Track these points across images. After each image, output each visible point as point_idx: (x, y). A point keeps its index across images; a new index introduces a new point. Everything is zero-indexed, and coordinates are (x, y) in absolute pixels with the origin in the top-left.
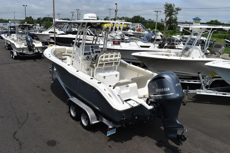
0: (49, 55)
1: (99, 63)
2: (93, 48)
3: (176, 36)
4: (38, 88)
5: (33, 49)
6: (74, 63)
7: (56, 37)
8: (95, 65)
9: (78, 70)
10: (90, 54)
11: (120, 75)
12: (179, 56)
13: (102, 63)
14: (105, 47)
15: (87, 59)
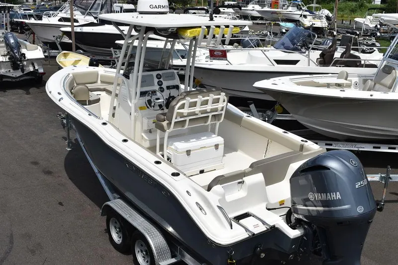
0: (59, 94)
1: (176, 120)
2: (161, 80)
3: (364, 19)
4: (34, 166)
5: (23, 66)
6: (116, 112)
7: (76, 33)
8: (165, 124)
9: (126, 138)
10: (154, 92)
11: (225, 144)
12: (369, 90)
13: (182, 119)
14: (191, 64)
15: (148, 108)
